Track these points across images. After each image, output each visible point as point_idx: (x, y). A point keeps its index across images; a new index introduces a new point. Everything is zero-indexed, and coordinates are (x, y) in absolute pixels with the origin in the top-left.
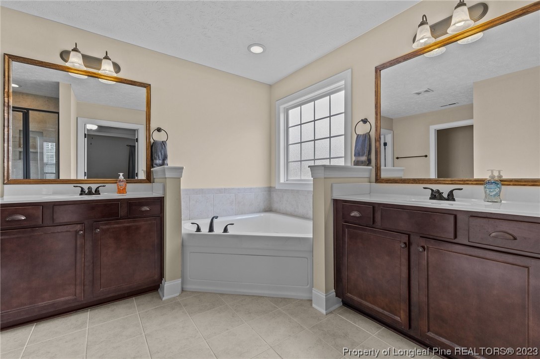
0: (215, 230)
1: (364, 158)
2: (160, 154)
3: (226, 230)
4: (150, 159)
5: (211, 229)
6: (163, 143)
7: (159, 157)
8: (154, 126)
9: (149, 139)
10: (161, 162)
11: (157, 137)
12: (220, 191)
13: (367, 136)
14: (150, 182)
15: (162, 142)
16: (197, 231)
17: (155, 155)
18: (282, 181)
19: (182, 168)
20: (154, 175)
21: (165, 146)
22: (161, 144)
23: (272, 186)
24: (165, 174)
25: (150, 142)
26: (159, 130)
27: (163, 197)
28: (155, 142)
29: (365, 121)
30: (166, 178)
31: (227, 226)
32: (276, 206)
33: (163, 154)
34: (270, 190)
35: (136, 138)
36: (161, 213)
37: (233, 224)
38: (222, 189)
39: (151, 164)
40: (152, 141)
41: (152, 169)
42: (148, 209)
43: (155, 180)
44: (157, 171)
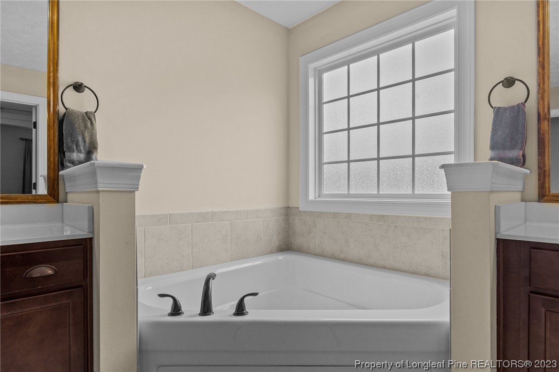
0: (214, 309)
1: (516, 153)
2: (80, 139)
3: (240, 309)
4: (57, 151)
5: (206, 309)
6: (89, 117)
7: (77, 146)
8: (66, 77)
9: (55, 105)
10: (82, 156)
11: (72, 102)
12: (204, 217)
13: (518, 110)
14: (58, 202)
15: (86, 113)
16: (172, 314)
17: (67, 141)
18: (311, 197)
19: (139, 168)
20: (67, 184)
21: (92, 123)
22: (83, 119)
23: (291, 206)
24: (96, 183)
25: (56, 112)
26: (78, 87)
27: (91, 239)
28: (68, 114)
29: (509, 82)
30: (98, 192)
31: (242, 300)
32: (298, 241)
33: (87, 140)
34: (288, 213)
35: (34, 120)
36: (85, 276)
37: (255, 294)
38: (207, 213)
39: (59, 159)
40: (62, 110)
41: (61, 173)
42: (50, 272)
43: (70, 196)
44: (73, 178)
